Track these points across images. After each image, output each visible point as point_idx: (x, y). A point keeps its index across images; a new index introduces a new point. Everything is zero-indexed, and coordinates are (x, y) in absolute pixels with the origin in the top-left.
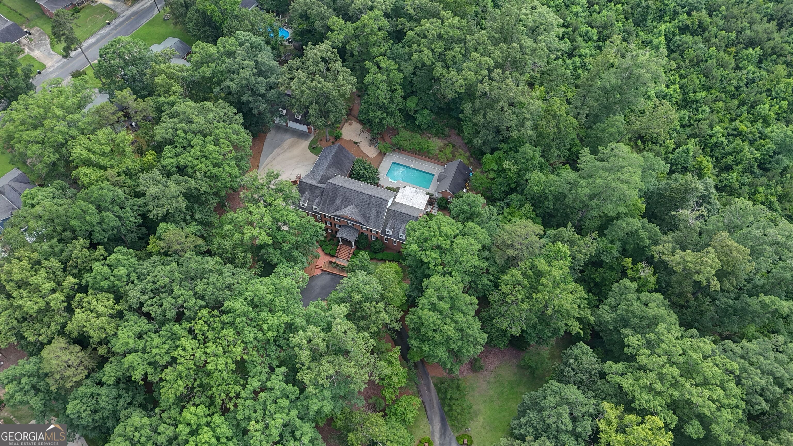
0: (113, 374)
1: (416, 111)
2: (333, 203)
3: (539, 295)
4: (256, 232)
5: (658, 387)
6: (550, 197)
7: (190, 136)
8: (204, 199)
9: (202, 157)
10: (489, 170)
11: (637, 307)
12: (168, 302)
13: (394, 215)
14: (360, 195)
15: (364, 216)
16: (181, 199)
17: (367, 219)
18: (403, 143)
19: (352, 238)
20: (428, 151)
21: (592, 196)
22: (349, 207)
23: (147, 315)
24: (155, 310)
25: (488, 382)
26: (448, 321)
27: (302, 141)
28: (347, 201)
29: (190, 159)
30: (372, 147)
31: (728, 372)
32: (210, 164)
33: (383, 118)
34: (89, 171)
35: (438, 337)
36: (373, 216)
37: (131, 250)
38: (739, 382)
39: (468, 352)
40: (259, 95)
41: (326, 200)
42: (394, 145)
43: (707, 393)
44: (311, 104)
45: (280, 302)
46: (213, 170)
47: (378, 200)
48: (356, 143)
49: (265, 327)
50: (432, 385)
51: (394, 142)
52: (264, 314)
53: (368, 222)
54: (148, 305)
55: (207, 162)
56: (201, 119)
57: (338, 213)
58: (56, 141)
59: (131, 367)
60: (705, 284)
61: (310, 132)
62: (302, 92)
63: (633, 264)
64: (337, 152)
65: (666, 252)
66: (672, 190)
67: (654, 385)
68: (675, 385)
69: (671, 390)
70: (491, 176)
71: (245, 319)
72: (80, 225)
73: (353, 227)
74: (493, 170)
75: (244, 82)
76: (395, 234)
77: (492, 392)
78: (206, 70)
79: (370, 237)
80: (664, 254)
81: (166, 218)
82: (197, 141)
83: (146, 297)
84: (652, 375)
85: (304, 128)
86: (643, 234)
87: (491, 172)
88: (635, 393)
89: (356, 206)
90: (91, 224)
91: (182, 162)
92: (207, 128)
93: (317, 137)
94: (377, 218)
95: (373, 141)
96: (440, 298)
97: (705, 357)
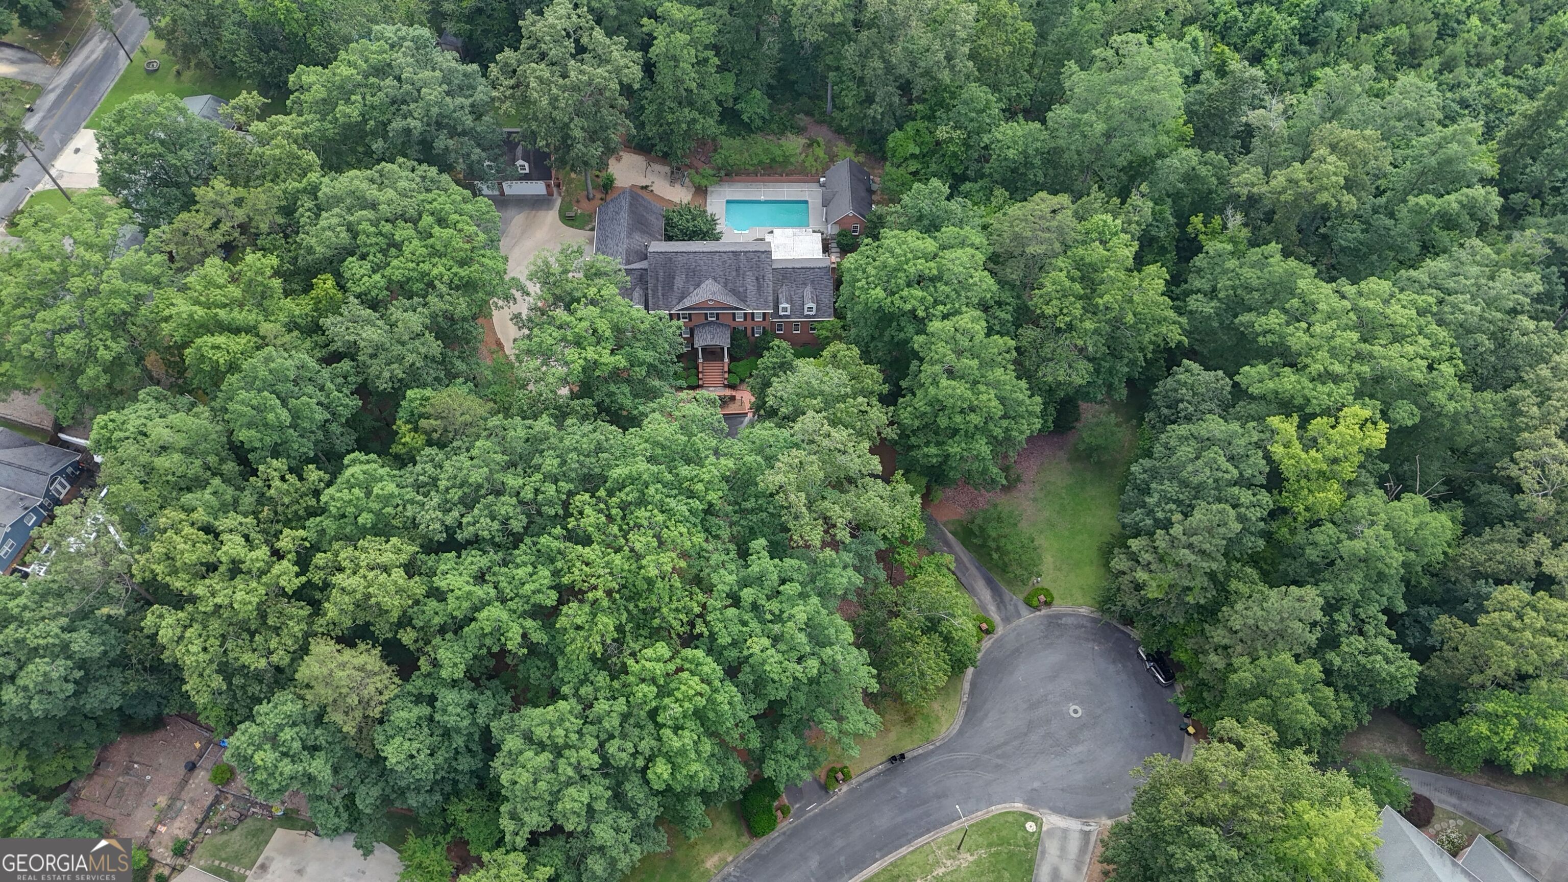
0: (458, 660)
1: (736, 100)
2: (671, 288)
3: (1107, 297)
4: (590, 353)
5: (1338, 368)
6: (1037, 161)
7: (388, 227)
8: (460, 333)
9: (431, 255)
10: (906, 159)
11: (1249, 274)
12: (506, 506)
13: (784, 277)
14: (716, 257)
15: (734, 292)
16: (429, 337)
17: (742, 298)
18: (735, 158)
19: (723, 340)
20: (786, 160)
21: (1108, 136)
22: (703, 286)
23: (475, 542)
24: (486, 527)
25: (1035, 500)
26: (982, 388)
27: (542, 213)
28: (695, 277)
29: (412, 265)
30: (678, 186)
31: (1421, 313)
32: (451, 263)
33: (694, 121)
34: (220, 340)
35: (975, 419)
36: (751, 288)
37: (373, 456)
38: (1441, 323)
39: (1022, 433)
40: (464, 133)
41: (656, 286)
42: (719, 169)
43: (1410, 349)
44: (572, 119)
45: (704, 441)
46: (464, 272)
47: (751, 255)
48: (645, 188)
49: (700, 487)
50: (950, 535)
51: (719, 161)
52: (685, 471)
53: (745, 301)
54: (468, 523)
55: (444, 260)
56: (390, 193)
57: (687, 303)
58: (111, 313)
59: (499, 631)
60: (1335, 204)
61: (550, 194)
62: (554, 100)
63: (1205, 224)
64: (631, 205)
65: (1255, 180)
66: (1210, 98)
67: (1330, 368)
68: (1359, 357)
69: (1356, 366)
70: (912, 169)
71: (659, 486)
72: (259, 435)
73: (719, 320)
74: (913, 156)
75: (435, 110)
76: (798, 308)
77: (1047, 514)
78: (350, 111)
79: (749, 332)
80: (1253, 185)
81: (414, 378)
82: (403, 232)
83: (455, 514)
84: (1323, 355)
85: (537, 188)
86: (1203, 171)
87: (911, 162)
88: (1306, 391)
89: (715, 279)
90: (281, 428)
91: (398, 275)
92: (410, 206)
93: (567, 199)
94: (759, 288)
95: (675, 176)
96: (959, 353)
97: (1386, 302)
